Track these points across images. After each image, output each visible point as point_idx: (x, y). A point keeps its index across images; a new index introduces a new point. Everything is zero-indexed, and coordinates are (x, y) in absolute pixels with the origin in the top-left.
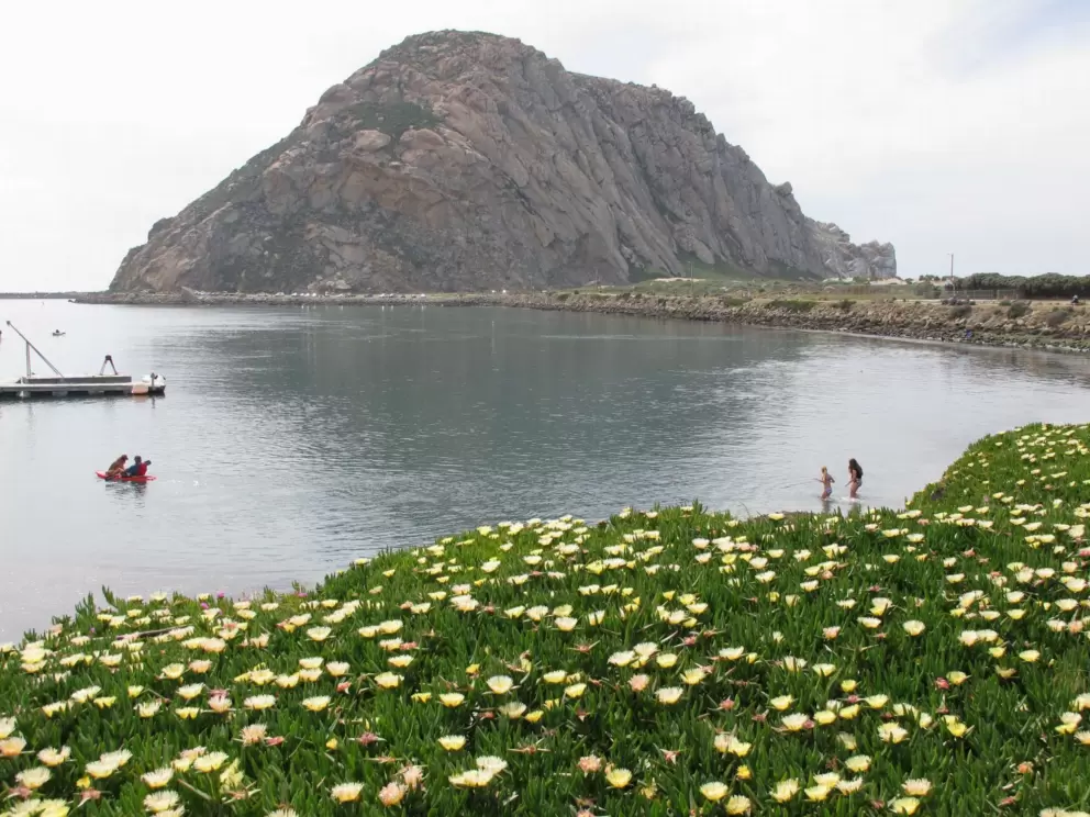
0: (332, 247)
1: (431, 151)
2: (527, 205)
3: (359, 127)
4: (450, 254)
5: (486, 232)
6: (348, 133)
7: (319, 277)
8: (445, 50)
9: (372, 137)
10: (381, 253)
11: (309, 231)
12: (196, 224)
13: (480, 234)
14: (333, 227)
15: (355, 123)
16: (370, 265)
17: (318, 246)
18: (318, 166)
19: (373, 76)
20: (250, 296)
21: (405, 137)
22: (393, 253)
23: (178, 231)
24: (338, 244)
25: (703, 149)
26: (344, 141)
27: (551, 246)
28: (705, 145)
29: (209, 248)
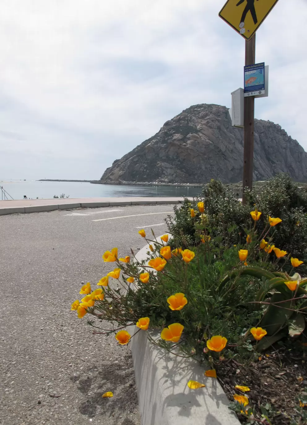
0: (164, 169)
1: (196, 140)
2: (225, 157)
3: (174, 133)
4: (200, 172)
5: (211, 165)
6: (171, 135)
7: (160, 178)
8: (202, 110)
9: (177, 136)
10: (178, 171)
11: (158, 164)
12: (125, 161)
13: (209, 166)
14: (165, 163)
15: (173, 132)
16: (175, 175)
17: (160, 169)
18: (162, 145)
19: (180, 118)
20: (138, 183)
21: (188, 136)
22: (182, 171)
23: (120, 163)
24: (166, 168)
25: (283, 141)
26: (170, 137)
27: (232, 170)
28: (284, 139)
29: (128, 168)
